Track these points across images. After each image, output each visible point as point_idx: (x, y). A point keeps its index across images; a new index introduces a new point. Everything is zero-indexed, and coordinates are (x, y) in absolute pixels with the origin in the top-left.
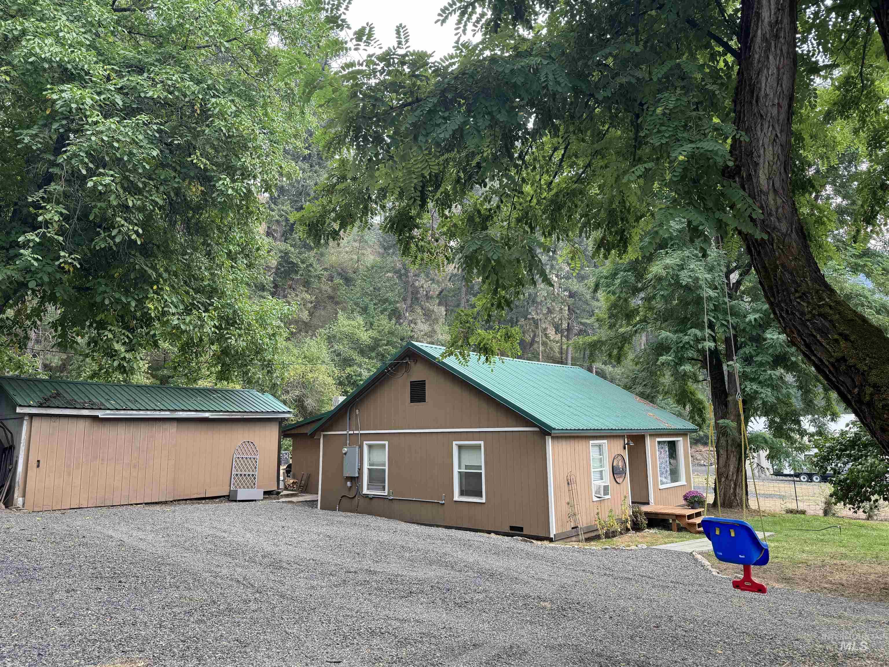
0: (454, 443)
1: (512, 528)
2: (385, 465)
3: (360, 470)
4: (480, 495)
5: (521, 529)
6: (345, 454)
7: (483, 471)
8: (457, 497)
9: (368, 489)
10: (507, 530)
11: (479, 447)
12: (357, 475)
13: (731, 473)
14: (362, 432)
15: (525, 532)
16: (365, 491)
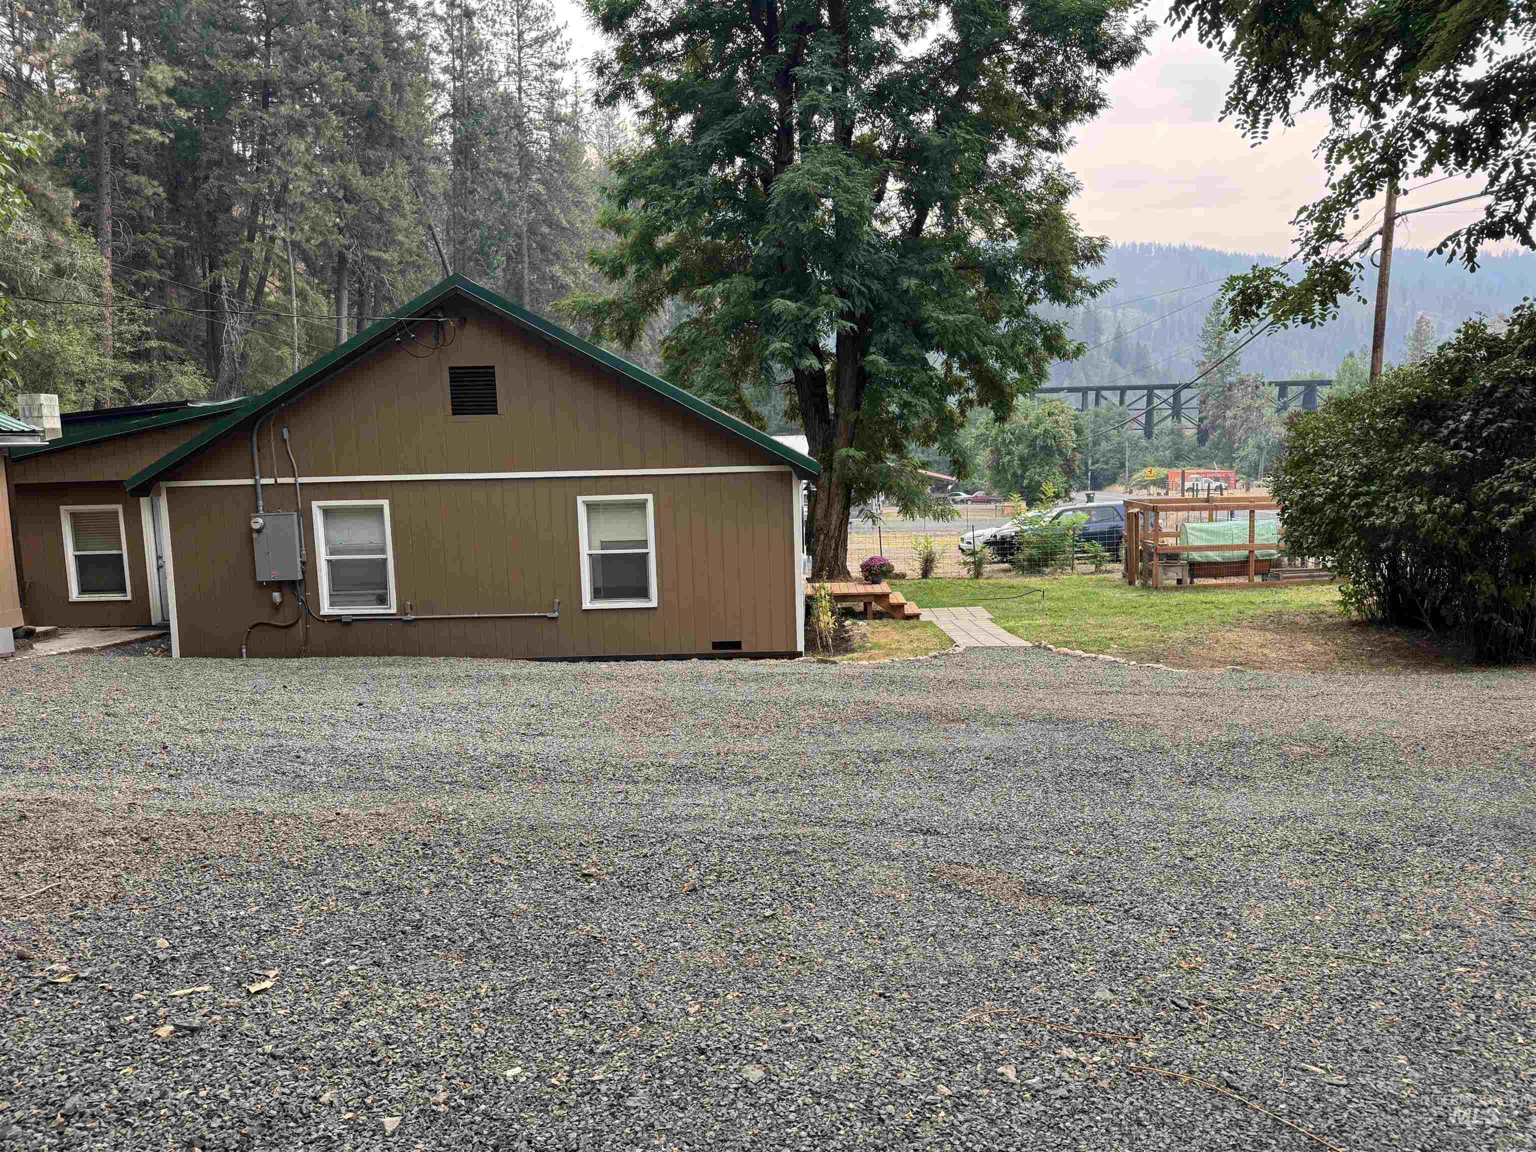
0: (580, 499)
1: (716, 645)
2: (383, 551)
3: (309, 565)
4: (644, 593)
5: (737, 645)
6: (259, 531)
7: (652, 549)
8: (588, 604)
9: (332, 604)
10: (709, 649)
11: (642, 505)
12: (300, 577)
13: (833, 527)
14: (302, 480)
15: (745, 648)
16: (326, 609)
